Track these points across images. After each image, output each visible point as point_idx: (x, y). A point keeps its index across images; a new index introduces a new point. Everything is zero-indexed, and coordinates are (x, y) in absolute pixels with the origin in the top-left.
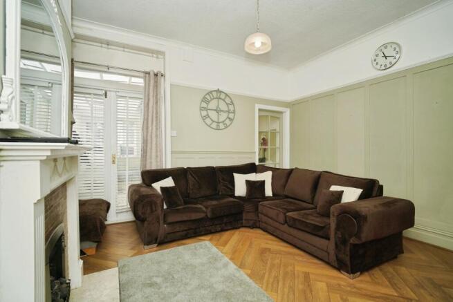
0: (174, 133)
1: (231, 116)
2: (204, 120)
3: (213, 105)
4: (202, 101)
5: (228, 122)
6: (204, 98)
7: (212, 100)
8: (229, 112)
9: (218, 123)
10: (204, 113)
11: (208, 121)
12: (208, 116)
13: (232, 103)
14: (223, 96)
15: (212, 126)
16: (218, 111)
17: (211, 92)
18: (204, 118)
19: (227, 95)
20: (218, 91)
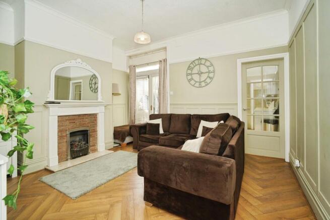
0: (172, 93)
1: (211, 75)
2: (189, 82)
3: (195, 70)
4: (188, 69)
5: (208, 80)
6: (189, 66)
7: (195, 66)
8: (209, 72)
9: (200, 82)
10: (189, 77)
11: (192, 82)
12: (192, 79)
13: (212, 65)
14: (203, 62)
15: (195, 85)
16: (200, 73)
17: (194, 61)
18: (189, 81)
19: (206, 60)
20: (200, 59)
